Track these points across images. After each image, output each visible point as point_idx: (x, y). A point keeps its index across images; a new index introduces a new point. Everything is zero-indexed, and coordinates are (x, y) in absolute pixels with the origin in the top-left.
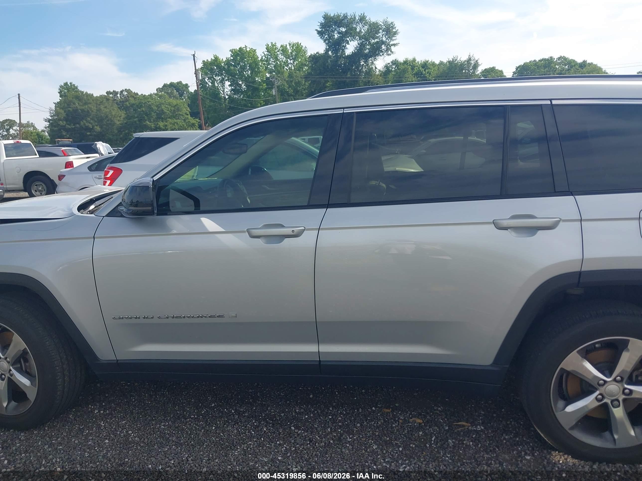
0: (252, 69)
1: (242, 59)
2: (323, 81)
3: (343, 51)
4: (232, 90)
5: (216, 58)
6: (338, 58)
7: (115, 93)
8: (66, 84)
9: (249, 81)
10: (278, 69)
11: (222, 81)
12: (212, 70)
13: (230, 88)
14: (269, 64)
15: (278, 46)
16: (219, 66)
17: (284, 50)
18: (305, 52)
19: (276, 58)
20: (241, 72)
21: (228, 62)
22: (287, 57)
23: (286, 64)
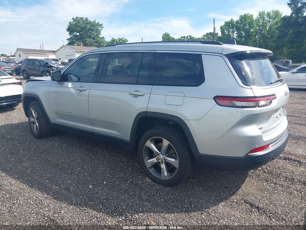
0: (249, 25)
1: (245, 20)
2: (286, 31)
3: (303, 14)
4: (237, 36)
5: (232, 20)
6: (298, 18)
7: (185, 37)
8: (165, 33)
9: (247, 32)
10: (264, 25)
11: (233, 32)
12: (229, 26)
13: (236, 35)
14: (259, 22)
15: (266, 12)
16: (232, 24)
17: (268, 14)
18: (281, 15)
19: (264, 19)
20: (244, 27)
21: (237, 22)
22: (270, 18)
23: (269, 22)
